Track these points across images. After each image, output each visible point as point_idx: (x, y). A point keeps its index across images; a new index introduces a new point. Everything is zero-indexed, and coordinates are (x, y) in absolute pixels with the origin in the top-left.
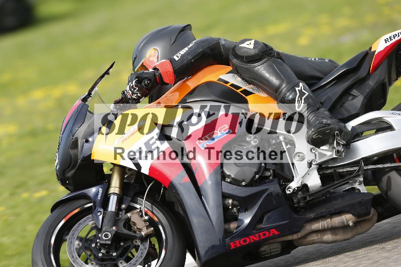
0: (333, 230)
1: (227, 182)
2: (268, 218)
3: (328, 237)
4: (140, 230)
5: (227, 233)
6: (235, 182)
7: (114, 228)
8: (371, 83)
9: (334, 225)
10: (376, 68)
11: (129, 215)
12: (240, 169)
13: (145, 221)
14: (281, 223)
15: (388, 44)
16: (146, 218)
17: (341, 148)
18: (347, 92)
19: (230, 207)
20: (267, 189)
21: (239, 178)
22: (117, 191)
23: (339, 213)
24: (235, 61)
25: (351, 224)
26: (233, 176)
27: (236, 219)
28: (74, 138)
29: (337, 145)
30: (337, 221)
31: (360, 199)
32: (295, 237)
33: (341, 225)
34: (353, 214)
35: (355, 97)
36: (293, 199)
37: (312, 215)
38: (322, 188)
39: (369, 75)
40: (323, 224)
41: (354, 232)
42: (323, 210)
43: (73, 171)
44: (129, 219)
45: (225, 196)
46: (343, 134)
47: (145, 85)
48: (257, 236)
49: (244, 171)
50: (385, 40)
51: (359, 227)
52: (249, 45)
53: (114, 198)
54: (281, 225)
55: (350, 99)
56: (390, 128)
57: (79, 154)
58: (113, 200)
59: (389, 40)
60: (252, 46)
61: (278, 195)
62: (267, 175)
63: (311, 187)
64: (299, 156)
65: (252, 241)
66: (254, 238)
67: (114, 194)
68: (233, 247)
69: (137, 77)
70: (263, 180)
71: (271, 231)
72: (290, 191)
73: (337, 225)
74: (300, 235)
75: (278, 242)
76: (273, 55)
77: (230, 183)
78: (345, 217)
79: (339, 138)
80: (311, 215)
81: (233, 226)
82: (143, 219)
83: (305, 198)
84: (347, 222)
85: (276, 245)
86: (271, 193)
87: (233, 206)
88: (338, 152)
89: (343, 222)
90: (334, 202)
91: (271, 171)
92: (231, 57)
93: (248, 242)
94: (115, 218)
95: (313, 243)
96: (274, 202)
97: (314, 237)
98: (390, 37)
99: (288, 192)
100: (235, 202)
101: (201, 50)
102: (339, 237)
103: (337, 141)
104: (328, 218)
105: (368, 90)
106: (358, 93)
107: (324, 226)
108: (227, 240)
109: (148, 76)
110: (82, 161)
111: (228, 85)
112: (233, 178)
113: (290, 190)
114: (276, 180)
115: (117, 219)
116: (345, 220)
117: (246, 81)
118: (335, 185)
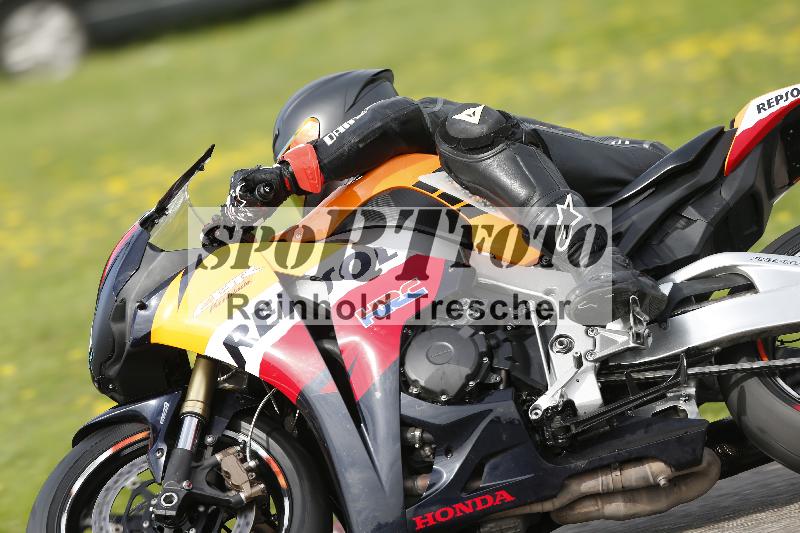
0: (627, 492)
1: (411, 394)
2: (495, 468)
3: (617, 507)
4: (238, 488)
5: (410, 497)
6: (427, 395)
7: (185, 484)
8: (726, 193)
9: (627, 484)
10: (736, 163)
11: (218, 457)
12: (438, 370)
13: (249, 470)
14: (520, 478)
15: (764, 114)
16: (252, 464)
17: (643, 330)
18: (674, 212)
19: (417, 446)
20: (491, 410)
21: (435, 387)
22: (198, 408)
23: (639, 459)
24: (444, 148)
25: (662, 482)
26: (422, 383)
27: (428, 468)
28: (119, 299)
29: (635, 323)
30: (633, 475)
31: (681, 433)
32: (548, 506)
33: (642, 483)
34: (665, 463)
35: (690, 222)
36: (543, 430)
37: (581, 464)
38: (604, 409)
39: (721, 176)
40: (605, 483)
41: (673, 498)
42: (604, 453)
43: (117, 367)
44: (217, 466)
45: (406, 423)
46: (647, 301)
47: (261, 195)
48: (470, 506)
49: (444, 373)
50: (758, 106)
51: (684, 488)
52: (471, 117)
53: (191, 423)
54: (516, 483)
55: (678, 225)
56: (749, 287)
57: (127, 333)
58: (189, 427)
59: (766, 107)
60: (475, 120)
61: (511, 422)
62: (493, 381)
63: (581, 407)
64: (561, 343)
65: (459, 514)
66: (464, 509)
67: (192, 414)
68: (420, 526)
69: (244, 180)
70: (483, 390)
71: (498, 494)
72: (536, 414)
73: (634, 484)
74: (558, 503)
75: (517, 516)
76: (517, 137)
77: (417, 396)
78: (651, 468)
79: (638, 309)
80: (579, 463)
81: (421, 482)
82: (245, 465)
83: (568, 429)
84: (655, 478)
85: (511, 523)
86: (498, 418)
87: (423, 442)
88: (638, 336)
89: (646, 478)
90: (629, 437)
91: (503, 372)
92: (438, 140)
93: (450, 516)
94: (190, 463)
95: (588, 519)
96: (504, 437)
97: (589, 508)
98: (768, 101)
99: (533, 417)
100: (427, 436)
101: (379, 124)
102: (642, 506)
103: (634, 315)
104: (615, 469)
105: (716, 209)
106: (696, 214)
107: (608, 484)
108: (410, 511)
109: (268, 177)
110: (132, 345)
111: (435, 195)
112: (422, 388)
113: (538, 411)
114: (510, 392)
115: (194, 464)
116: (649, 473)
117: (466, 188)
118: (629, 403)
